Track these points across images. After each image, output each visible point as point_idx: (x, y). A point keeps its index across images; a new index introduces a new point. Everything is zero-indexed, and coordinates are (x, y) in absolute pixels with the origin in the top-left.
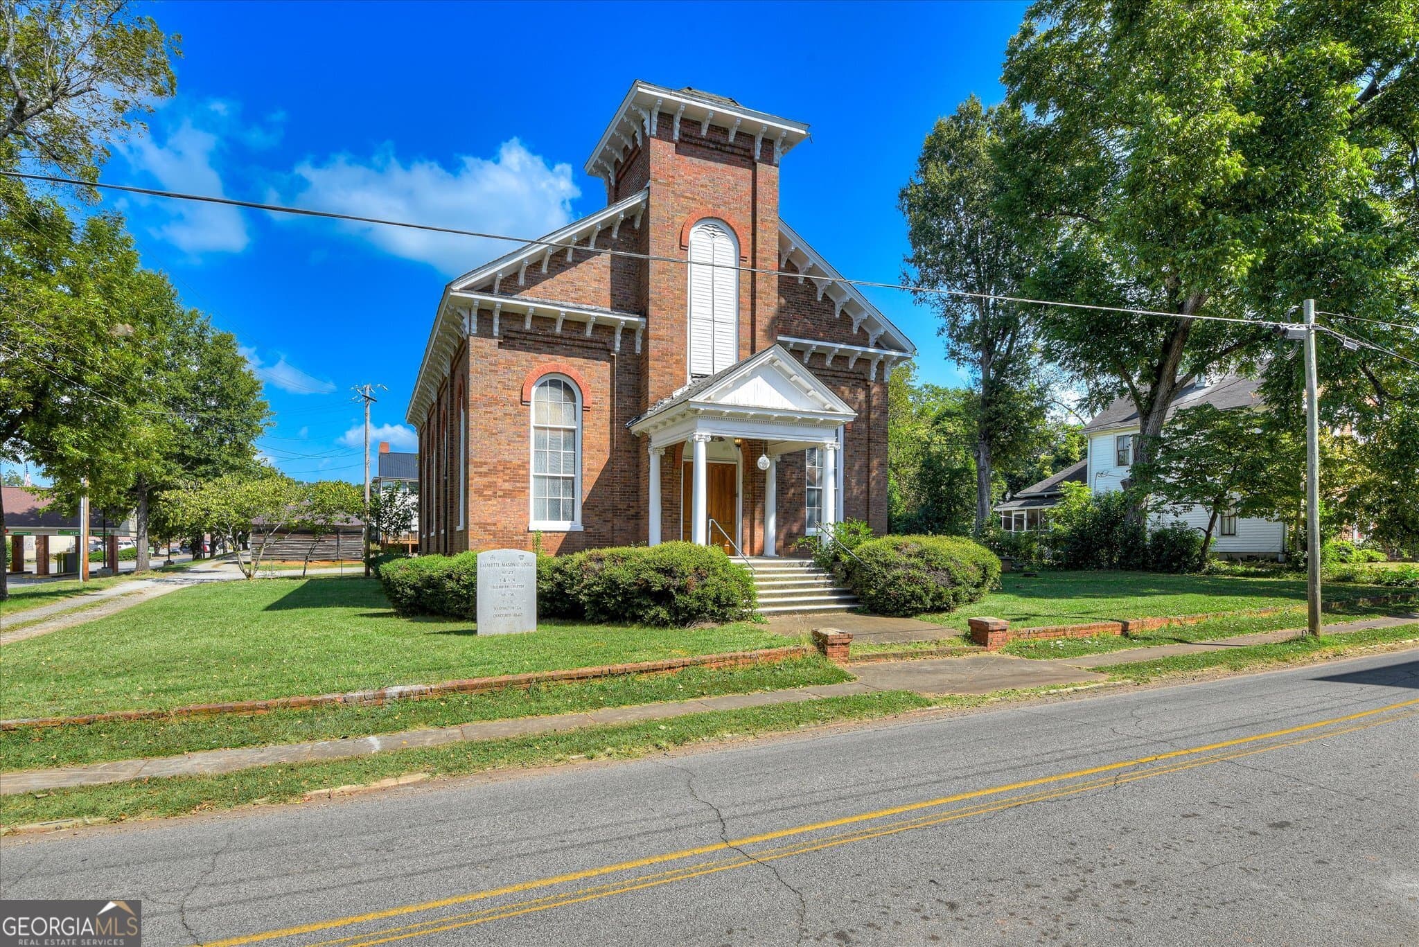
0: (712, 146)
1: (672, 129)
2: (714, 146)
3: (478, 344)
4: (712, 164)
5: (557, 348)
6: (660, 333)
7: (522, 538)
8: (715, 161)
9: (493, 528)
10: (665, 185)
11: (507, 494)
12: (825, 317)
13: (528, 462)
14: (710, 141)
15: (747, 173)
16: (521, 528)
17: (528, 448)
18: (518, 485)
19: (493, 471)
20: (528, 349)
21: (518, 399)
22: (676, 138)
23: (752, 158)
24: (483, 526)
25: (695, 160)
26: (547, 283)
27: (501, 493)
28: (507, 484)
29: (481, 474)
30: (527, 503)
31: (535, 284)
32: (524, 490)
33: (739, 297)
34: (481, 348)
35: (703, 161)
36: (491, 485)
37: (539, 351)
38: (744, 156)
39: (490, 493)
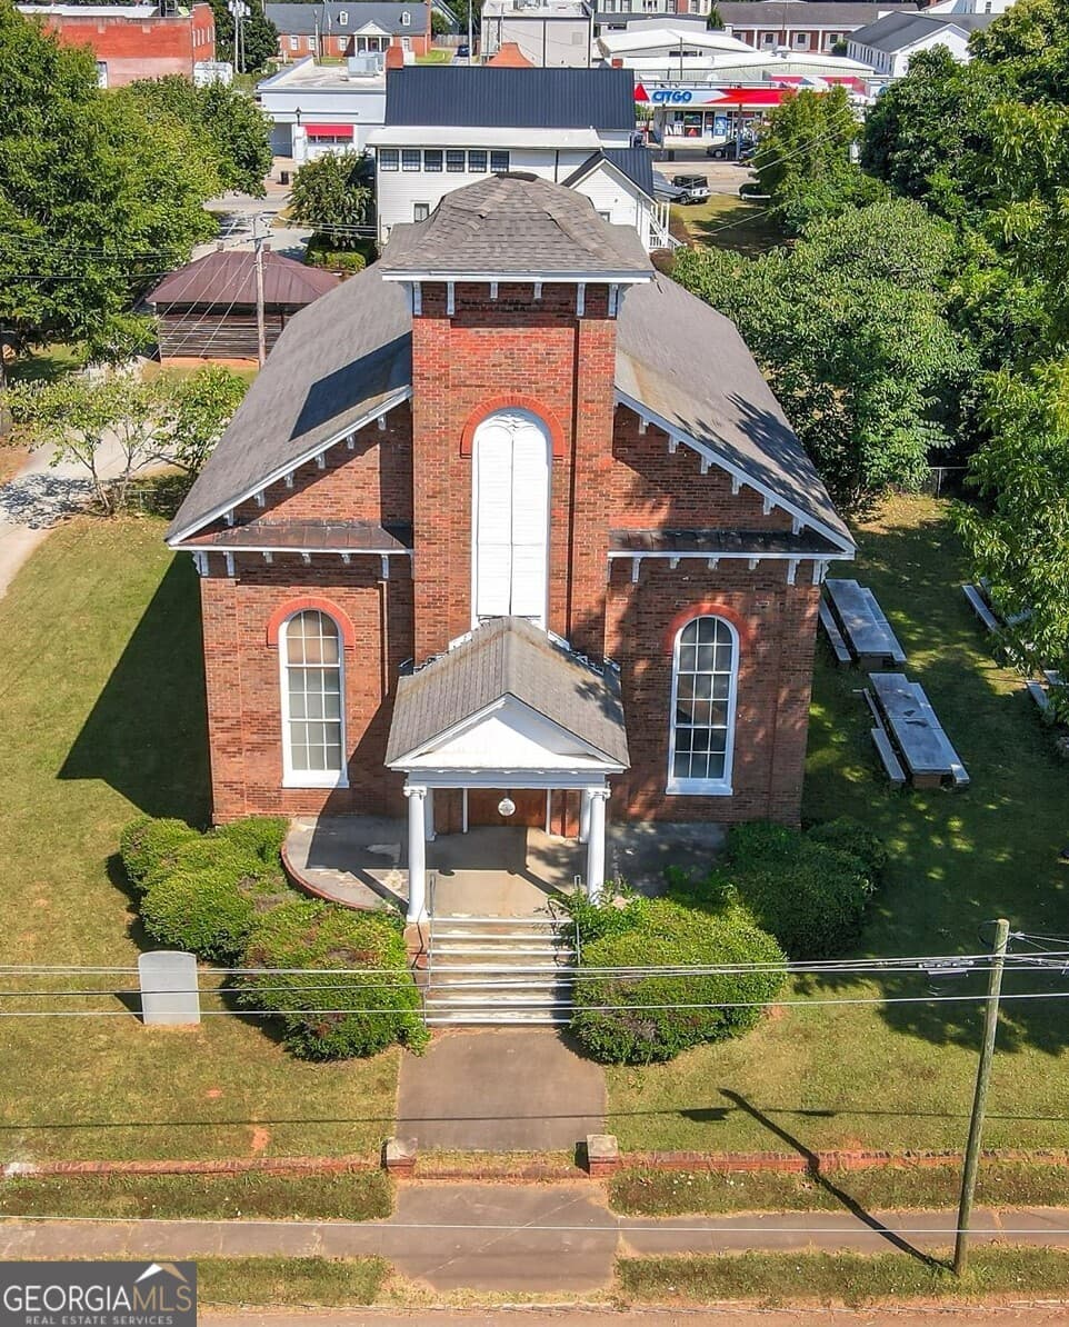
0: (507, 308)
1: (445, 300)
2: (512, 308)
3: (212, 586)
4: (509, 332)
5: (309, 578)
6: (430, 574)
7: (275, 794)
8: (514, 325)
9: (239, 786)
10: (436, 379)
11: (255, 748)
12: (712, 496)
13: (279, 712)
14: (505, 302)
15: (567, 333)
16: (275, 784)
17: (279, 696)
18: (268, 737)
19: (237, 725)
20: (273, 583)
21: (263, 641)
22: (451, 309)
23: (574, 312)
24: (229, 785)
25: (483, 331)
26: (292, 500)
27: (249, 747)
28: (255, 736)
29: (223, 730)
30: (280, 758)
31: (279, 503)
32: (276, 743)
33: (551, 509)
34: (215, 590)
35: (494, 330)
36: (236, 740)
37: (287, 583)
38: (560, 310)
39: (235, 749)
